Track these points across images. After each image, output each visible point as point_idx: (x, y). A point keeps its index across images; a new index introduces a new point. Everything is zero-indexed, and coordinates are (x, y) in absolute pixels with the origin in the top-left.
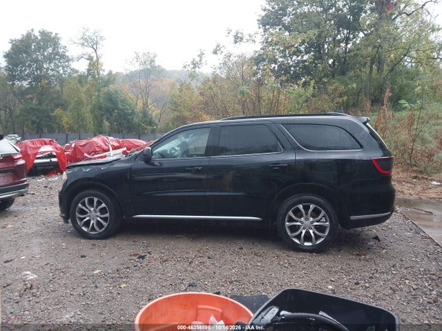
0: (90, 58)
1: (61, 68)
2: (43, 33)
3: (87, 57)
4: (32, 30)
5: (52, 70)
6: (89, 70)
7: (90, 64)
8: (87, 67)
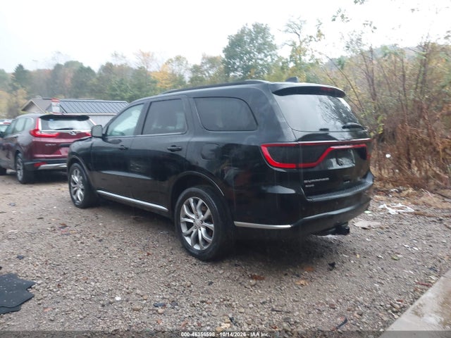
0: (294, 44)
1: (269, 57)
2: (256, 26)
3: (290, 43)
4: (247, 25)
5: (261, 59)
6: (291, 57)
7: (293, 50)
8: (290, 54)
